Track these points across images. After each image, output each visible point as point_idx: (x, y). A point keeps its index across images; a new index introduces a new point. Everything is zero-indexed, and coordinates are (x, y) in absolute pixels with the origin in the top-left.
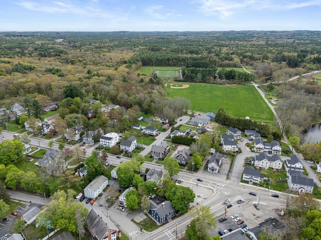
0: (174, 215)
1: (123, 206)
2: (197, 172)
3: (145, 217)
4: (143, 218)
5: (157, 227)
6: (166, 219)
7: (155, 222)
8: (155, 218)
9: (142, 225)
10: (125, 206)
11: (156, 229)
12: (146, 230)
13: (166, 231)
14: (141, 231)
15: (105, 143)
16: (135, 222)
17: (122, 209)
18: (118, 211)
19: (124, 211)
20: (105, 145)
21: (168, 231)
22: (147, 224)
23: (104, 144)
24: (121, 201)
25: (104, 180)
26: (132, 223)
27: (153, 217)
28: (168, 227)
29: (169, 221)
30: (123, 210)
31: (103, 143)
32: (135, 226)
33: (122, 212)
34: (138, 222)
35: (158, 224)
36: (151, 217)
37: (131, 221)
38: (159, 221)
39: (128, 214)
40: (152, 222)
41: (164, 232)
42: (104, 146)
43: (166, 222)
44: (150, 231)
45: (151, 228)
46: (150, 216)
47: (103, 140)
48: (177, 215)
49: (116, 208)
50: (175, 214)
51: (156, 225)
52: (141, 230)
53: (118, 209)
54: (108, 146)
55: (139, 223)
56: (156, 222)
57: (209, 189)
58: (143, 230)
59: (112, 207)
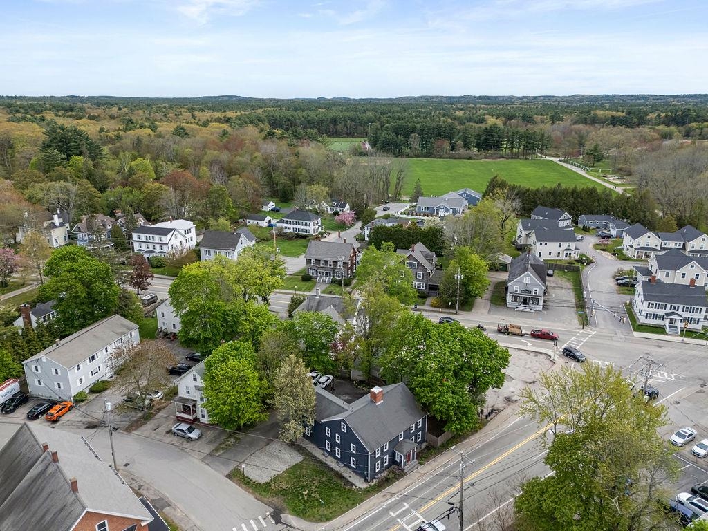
0: (425, 444)
1: (196, 419)
2: (470, 310)
3: (297, 458)
4: (285, 463)
5: (355, 498)
6: (392, 462)
7: (342, 477)
8: (341, 460)
9: (283, 492)
10: (202, 420)
11: (349, 508)
12: (300, 514)
13: (401, 516)
14: (278, 520)
15: (151, 248)
16: (247, 483)
17: (190, 430)
18: (169, 439)
19: (200, 438)
20: (151, 252)
21: (407, 512)
22: (303, 487)
23: (146, 250)
24: (188, 397)
25: (124, 330)
26: (232, 486)
27: (332, 454)
28: (409, 496)
29: (406, 468)
30: (193, 435)
31: (144, 247)
32: (246, 498)
33: (187, 445)
34: (262, 481)
35: (360, 484)
36: (322, 458)
37: (229, 476)
38: (361, 472)
39: (217, 450)
40: (330, 479)
41: (393, 522)
42: (146, 255)
43: (395, 471)
44: (320, 520)
45: (327, 503)
46: (317, 453)
47: (143, 237)
48: (440, 440)
49: (163, 429)
50: (431, 437)
51: (350, 491)
52: (277, 518)
53: (169, 432)
54: (158, 255)
55: (268, 485)
56: (346, 475)
57: (532, 354)
58: (288, 517)
59: (143, 428)
